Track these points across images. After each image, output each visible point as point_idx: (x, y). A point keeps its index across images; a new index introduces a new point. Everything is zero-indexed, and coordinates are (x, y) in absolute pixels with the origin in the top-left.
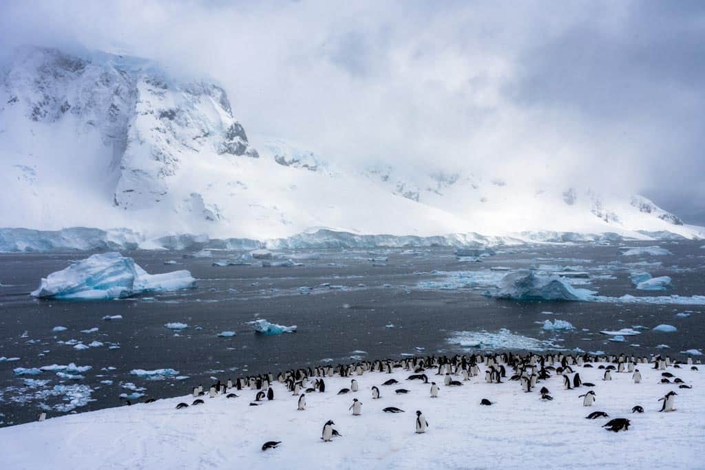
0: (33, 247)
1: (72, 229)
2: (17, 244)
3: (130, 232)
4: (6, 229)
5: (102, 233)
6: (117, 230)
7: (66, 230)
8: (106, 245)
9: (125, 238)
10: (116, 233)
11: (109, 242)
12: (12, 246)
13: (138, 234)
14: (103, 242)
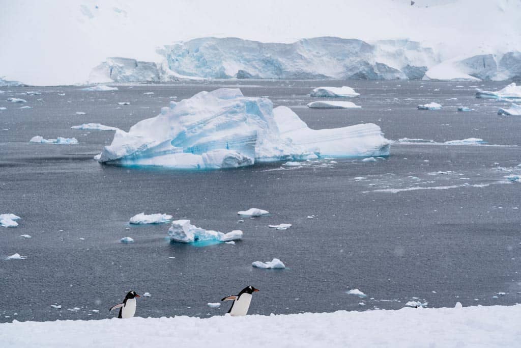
0: (252, 72)
1: (315, 40)
2: (225, 65)
3: (415, 46)
4: (207, 39)
5: (367, 47)
6: (392, 42)
7: (306, 42)
8: (372, 69)
9: (406, 58)
10: (392, 49)
11: (378, 64)
12: (217, 68)
13: (428, 50)
14: (367, 64)
